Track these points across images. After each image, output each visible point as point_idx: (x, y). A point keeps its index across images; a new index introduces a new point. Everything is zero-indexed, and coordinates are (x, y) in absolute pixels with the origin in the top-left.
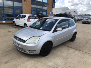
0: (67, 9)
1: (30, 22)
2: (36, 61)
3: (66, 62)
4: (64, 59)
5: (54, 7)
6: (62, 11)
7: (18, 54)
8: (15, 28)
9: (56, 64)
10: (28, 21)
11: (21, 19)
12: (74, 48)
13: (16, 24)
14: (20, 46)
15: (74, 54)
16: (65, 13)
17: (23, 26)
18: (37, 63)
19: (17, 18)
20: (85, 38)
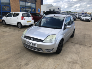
0: (51, 6)
1: (24, 20)
2: (54, 59)
3: (79, 56)
4: (76, 54)
5: (42, 4)
6: (47, 8)
7: (31, 54)
8: (6, 27)
9: (73, 59)
10: (22, 19)
11: (13, 17)
12: (77, 44)
13: (6, 23)
14: (36, 46)
15: (81, 49)
16: (50, 10)
17: (17, 25)
18: (56, 61)
19: (7, 16)
20: (80, 34)
